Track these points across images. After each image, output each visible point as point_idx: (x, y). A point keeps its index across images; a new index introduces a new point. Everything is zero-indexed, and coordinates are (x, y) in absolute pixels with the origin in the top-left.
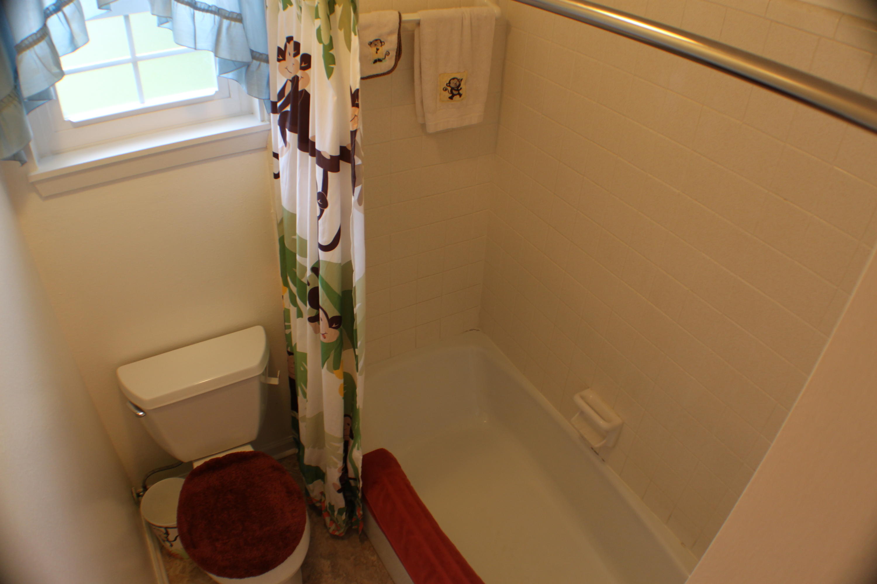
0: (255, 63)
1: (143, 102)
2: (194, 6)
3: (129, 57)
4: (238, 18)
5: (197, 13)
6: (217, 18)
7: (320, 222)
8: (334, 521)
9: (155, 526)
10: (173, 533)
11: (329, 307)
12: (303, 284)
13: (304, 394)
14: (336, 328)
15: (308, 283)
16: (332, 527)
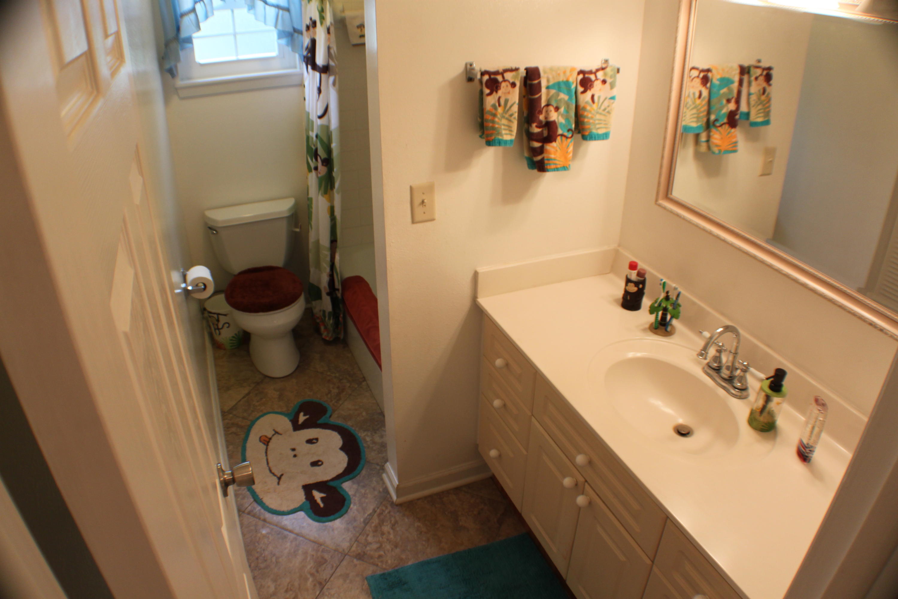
0: (296, 35)
1: (237, 55)
2: (266, 3)
3: (232, 31)
4: (288, 10)
5: (267, 7)
6: (277, 9)
7: (319, 103)
8: (326, 328)
9: (210, 313)
10: (223, 319)
11: (321, 153)
12: (312, 149)
13: (311, 228)
14: (326, 166)
15: (314, 146)
16: (325, 334)
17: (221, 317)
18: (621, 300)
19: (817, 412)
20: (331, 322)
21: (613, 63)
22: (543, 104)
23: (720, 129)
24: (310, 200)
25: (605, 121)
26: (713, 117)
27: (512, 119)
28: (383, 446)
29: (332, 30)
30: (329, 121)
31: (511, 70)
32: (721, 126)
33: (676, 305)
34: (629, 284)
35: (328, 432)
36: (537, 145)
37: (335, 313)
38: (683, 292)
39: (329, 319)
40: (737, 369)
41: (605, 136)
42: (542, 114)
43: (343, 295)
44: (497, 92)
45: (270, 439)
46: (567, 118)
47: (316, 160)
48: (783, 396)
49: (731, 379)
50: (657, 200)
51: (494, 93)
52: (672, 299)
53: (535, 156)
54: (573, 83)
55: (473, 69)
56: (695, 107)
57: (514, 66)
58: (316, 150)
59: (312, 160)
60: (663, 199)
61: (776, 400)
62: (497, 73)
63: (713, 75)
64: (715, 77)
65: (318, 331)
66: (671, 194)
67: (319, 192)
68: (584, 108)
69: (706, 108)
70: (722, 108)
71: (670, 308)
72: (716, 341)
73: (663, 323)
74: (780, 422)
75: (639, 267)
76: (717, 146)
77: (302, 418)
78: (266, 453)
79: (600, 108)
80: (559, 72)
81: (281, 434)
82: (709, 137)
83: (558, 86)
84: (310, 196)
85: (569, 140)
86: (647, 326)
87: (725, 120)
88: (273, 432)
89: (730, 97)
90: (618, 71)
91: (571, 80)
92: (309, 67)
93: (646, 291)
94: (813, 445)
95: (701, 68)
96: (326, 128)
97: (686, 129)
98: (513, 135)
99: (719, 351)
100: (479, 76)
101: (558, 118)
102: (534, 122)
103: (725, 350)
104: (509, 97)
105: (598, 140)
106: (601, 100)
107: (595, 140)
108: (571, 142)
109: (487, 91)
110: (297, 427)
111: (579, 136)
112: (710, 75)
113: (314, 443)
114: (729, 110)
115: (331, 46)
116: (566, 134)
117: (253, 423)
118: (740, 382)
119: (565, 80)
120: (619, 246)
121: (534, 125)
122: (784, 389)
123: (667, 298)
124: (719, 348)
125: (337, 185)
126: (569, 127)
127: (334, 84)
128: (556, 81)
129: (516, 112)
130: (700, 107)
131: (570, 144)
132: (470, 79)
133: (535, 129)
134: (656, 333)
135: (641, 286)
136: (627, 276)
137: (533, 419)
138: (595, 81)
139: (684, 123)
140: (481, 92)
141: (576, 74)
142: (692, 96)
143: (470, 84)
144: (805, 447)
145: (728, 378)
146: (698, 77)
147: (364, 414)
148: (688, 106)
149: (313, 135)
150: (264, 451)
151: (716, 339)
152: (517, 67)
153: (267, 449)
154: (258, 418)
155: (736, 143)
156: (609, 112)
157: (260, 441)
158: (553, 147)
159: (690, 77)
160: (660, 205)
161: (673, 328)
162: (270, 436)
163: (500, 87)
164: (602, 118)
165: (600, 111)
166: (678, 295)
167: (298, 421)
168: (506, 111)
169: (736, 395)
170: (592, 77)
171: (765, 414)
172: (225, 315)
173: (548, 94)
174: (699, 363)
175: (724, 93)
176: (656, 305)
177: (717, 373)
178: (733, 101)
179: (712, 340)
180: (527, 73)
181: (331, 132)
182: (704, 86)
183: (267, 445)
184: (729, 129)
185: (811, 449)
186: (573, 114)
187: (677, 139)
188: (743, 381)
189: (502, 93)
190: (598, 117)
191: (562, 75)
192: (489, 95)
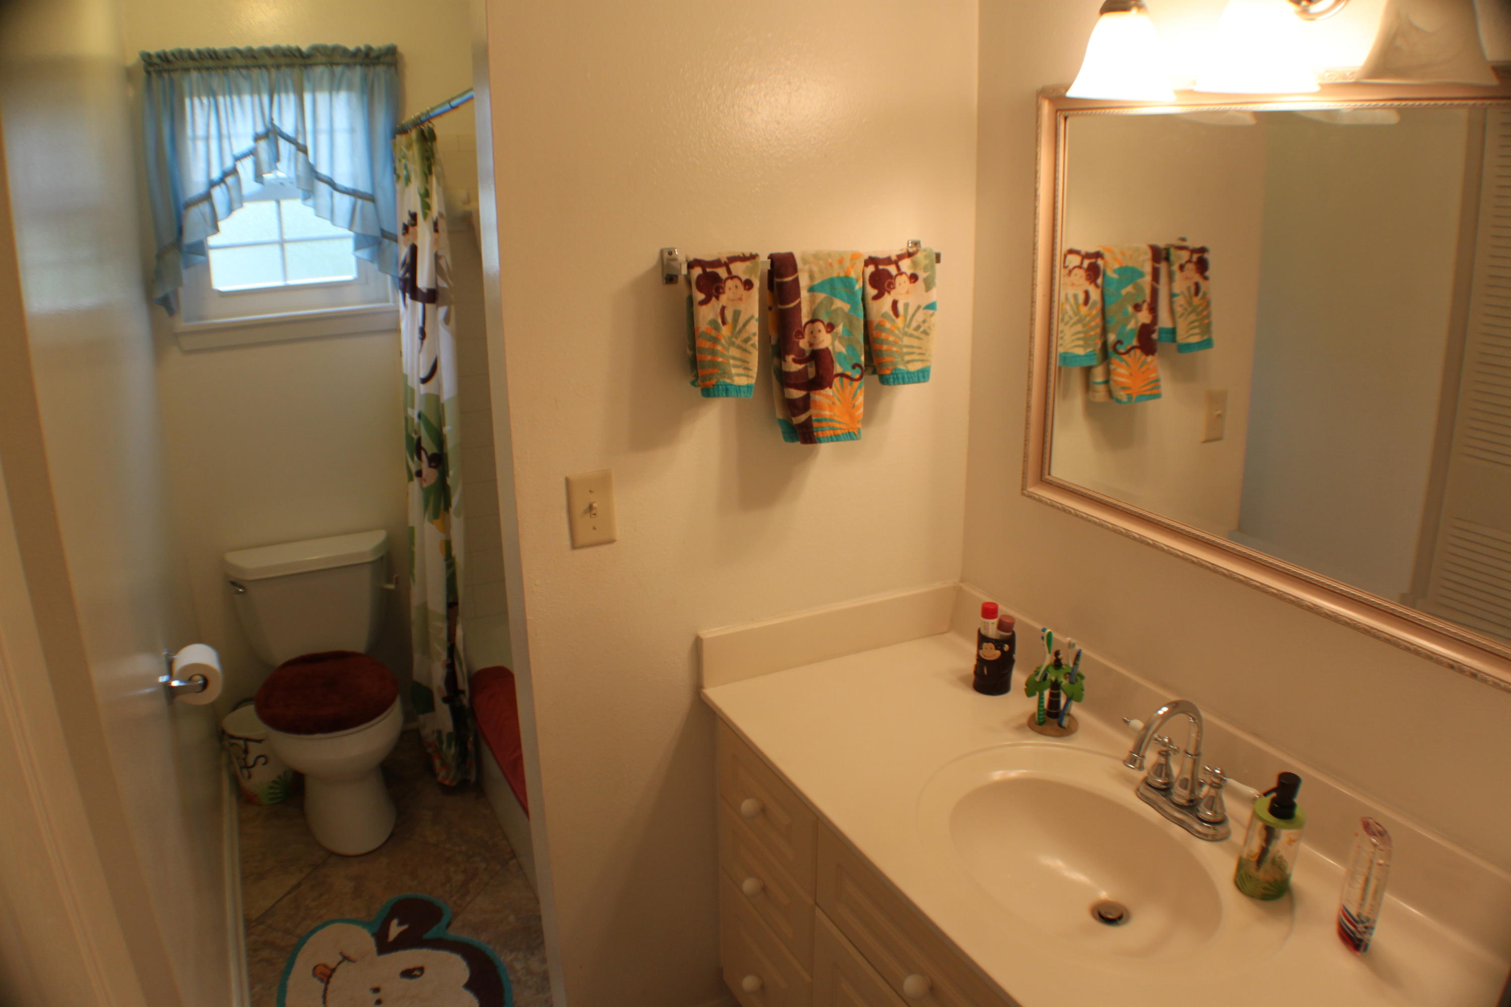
0: (385, 241)
1: (286, 280)
2: (333, 187)
3: (275, 237)
4: (371, 199)
5: (337, 195)
6: (353, 198)
7: (421, 356)
8: (444, 765)
9: (232, 737)
10: (255, 750)
11: (428, 445)
12: (413, 438)
13: (414, 581)
14: (435, 467)
15: (416, 433)
16: (442, 774)
17: (251, 745)
18: (972, 678)
19: (1372, 849)
20: (452, 751)
21: (929, 244)
22: (804, 320)
23: (1125, 357)
24: (412, 529)
25: (920, 348)
26: (1112, 338)
27: (748, 346)
28: (545, 977)
29: (442, 225)
30: (439, 386)
31: (743, 259)
32: (1128, 352)
33: (1074, 677)
34: (985, 645)
35: (443, 954)
36: (796, 394)
37: (460, 735)
38: (1085, 652)
39: (449, 746)
40: (1201, 785)
41: (922, 376)
42: (803, 337)
43: (471, 700)
44: (717, 298)
45: (334, 970)
46: (850, 343)
47: (420, 458)
48: (1300, 826)
49: (1191, 804)
50: (1023, 488)
51: (714, 299)
52: (1067, 665)
53: (795, 415)
54: (857, 280)
55: (675, 260)
56: (1079, 321)
57: (747, 251)
58: (419, 440)
59: (413, 459)
60: (1035, 484)
61: (1285, 834)
62: (717, 263)
63: (1105, 263)
64: (1110, 266)
65: (430, 769)
66: (1049, 474)
67: (425, 515)
68: (880, 326)
69: (1098, 320)
70: (1127, 320)
71: (1064, 682)
72: (1156, 736)
73: (1054, 711)
74: (1297, 877)
75: (1000, 614)
76: (1124, 388)
77: (395, 930)
78: (324, 997)
79: (909, 326)
80: (830, 260)
81: (354, 961)
82: (1108, 373)
83: (830, 285)
84: (411, 524)
85: (856, 384)
86: (1024, 720)
87: (1135, 342)
88: (340, 958)
89: (1139, 301)
90: (938, 258)
91: (853, 275)
92: (407, 295)
93: (1016, 656)
94: (1370, 916)
95: (1083, 251)
96: (435, 401)
97: (1066, 358)
98: (752, 377)
99: (1165, 754)
100: (684, 271)
101: (833, 344)
102: (788, 353)
103: (1176, 751)
104: (741, 307)
105: (909, 383)
106: (911, 311)
107: (904, 383)
108: (860, 387)
109: (701, 296)
110: (384, 946)
111: (876, 378)
112: (1100, 262)
113: (415, 976)
114: (1139, 324)
115: (440, 253)
116: (850, 372)
117: (303, 940)
118: (1211, 809)
119: (842, 275)
120: (962, 580)
121: (790, 358)
122: (1299, 811)
123: (1057, 664)
124: (1164, 749)
125: (455, 500)
126: (855, 362)
127: (447, 320)
128: (826, 277)
129: (754, 334)
130: (1088, 319)
131: (859, 391)
132: (671, 279)
133: (794, 367)
134: (1042, 733)
135: (1006, 647)
136: (979, 631)
137: (818, 912)
138: (896, 276)
139: (1061, 350)
140: (690, 300)
141: (863, 264)
142: (1072, 300)
143: (672, 287)
144: (1354, 921)
145: (1186, 804)
146: (1080, 267)
147: (512, 918)
148: (1066, 318)
149: (413, 413)
150: (321, 993)
151: (1155, 732)
152: (754, 253)
153: (326, 990)
154: (313, 932)
155: (1157, 381)
156: (925, 333)
157: (315, 974)
158: (827, 396)
159: (1065, 267)
160: (1030, 496)
161: (1073, 719)
162: (332, 965)
163: (723, 288)
164: (915, 342)
165: (910, 331)
166: (1078, 656)
167: (387, 936)
168: (736, 332)
169: (1206, 835)
170: (892, 269)
171: (1266, 865)
172: (260, 741)
173: (812, 301)
174: (1127, 780)
175: (1128, 293)
176: (1038, 679)
177: (1164, 796)
178: (1145, 306)
179: (1150, 732)
180: (772, 265)
181: (443, 405)
182: (1091, 283)
183: (328, 983)
184: (1144, 357)
185: (1367, 924)
186: (861, 337)
187: (1052, 378)
188: (1217, 807)
189: (728, 299)
190: (906, 341)
191: (836, 266)
192: (704, 303)
